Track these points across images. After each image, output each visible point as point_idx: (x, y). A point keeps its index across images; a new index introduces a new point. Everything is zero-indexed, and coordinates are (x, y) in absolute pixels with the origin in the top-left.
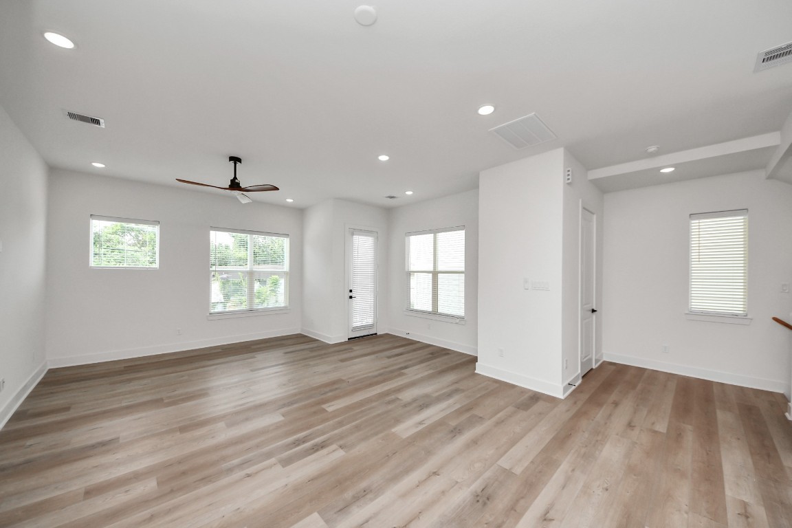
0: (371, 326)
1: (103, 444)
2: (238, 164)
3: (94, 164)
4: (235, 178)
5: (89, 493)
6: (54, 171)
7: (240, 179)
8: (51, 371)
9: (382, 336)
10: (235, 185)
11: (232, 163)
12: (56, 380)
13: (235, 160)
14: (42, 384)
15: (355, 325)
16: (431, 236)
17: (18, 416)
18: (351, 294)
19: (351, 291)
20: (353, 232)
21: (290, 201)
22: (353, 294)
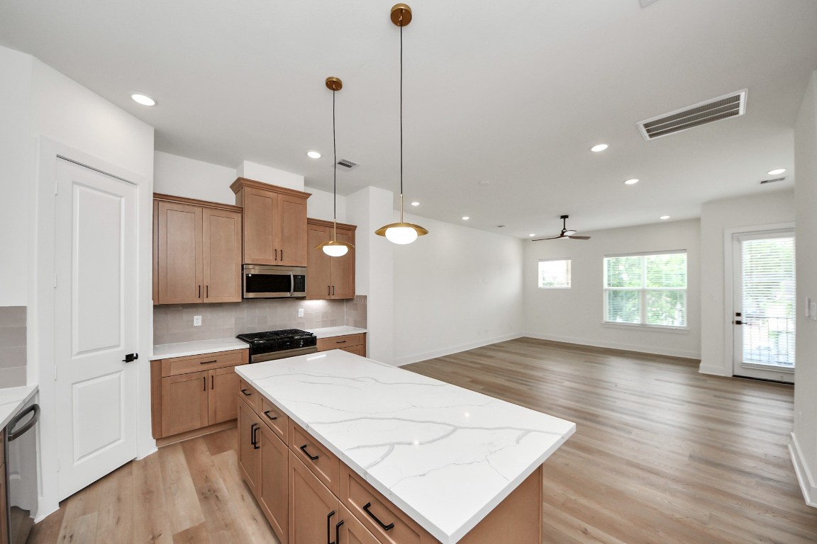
3: (530, 235)
4: (564, 229)
8: (523, 337)
13: (564, 217)
18: (738, 319)
19: (738, 314)
20: (738, 238)
21: (665, 218)
22: (743, 319)
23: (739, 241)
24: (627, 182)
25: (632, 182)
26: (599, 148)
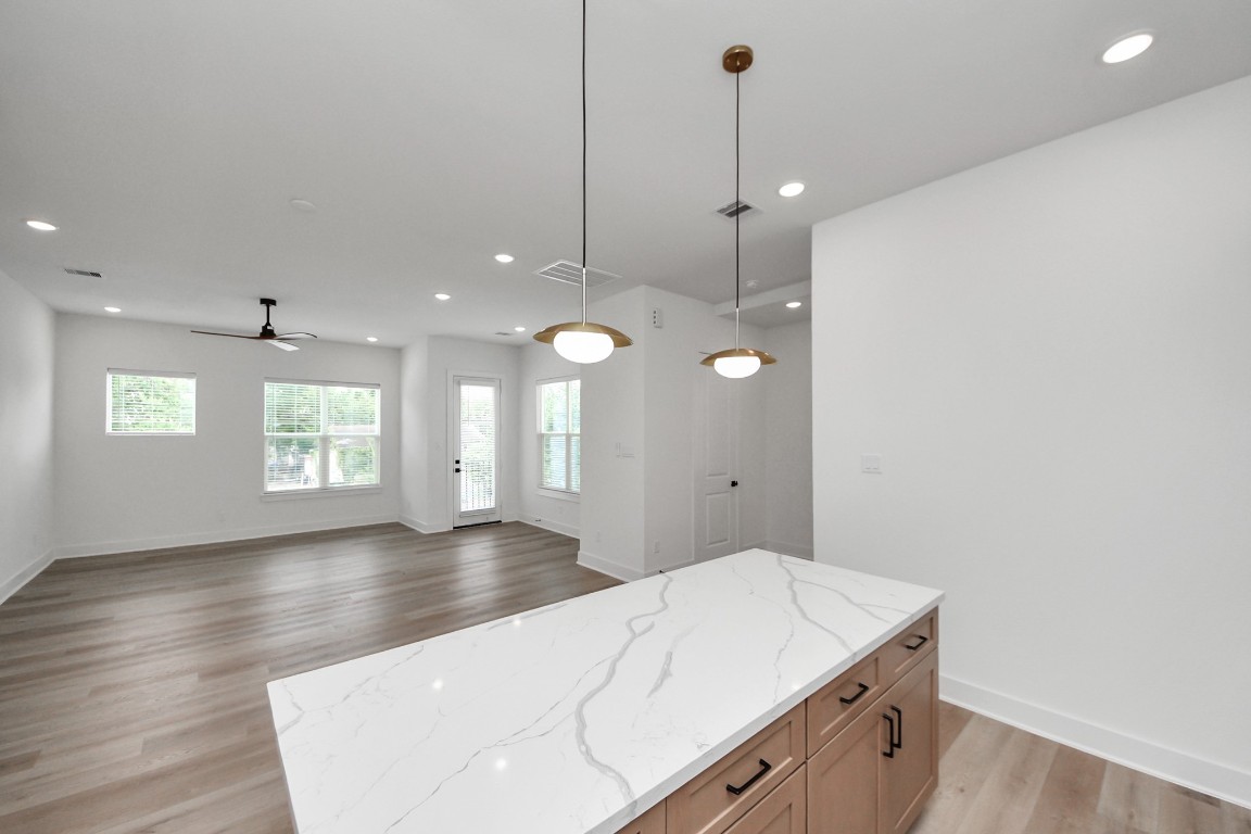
0: (491, 511)
1: (96, 621)
2: (272, 308)
3: (107, 309)
4: (268, 324)
5: (69, 653)
6: (62, 319)
7: (276, 326)
8: (57, 562)
9: (507, 524)
10: (267, 333)
11: (264, 307)
12: (62, 570)
13: (268, 302)
14: (46, 573)
15: (463, 509)
16: (563, 384)
17: (13, 600)
18: (457, 466)
19: (458, 462)
20: (459, 381)
21: (372, 339)
22: (462, 466)
23: (459, 384)
24: (438, 296)
25: (442, 297)
26: (504, 258)
